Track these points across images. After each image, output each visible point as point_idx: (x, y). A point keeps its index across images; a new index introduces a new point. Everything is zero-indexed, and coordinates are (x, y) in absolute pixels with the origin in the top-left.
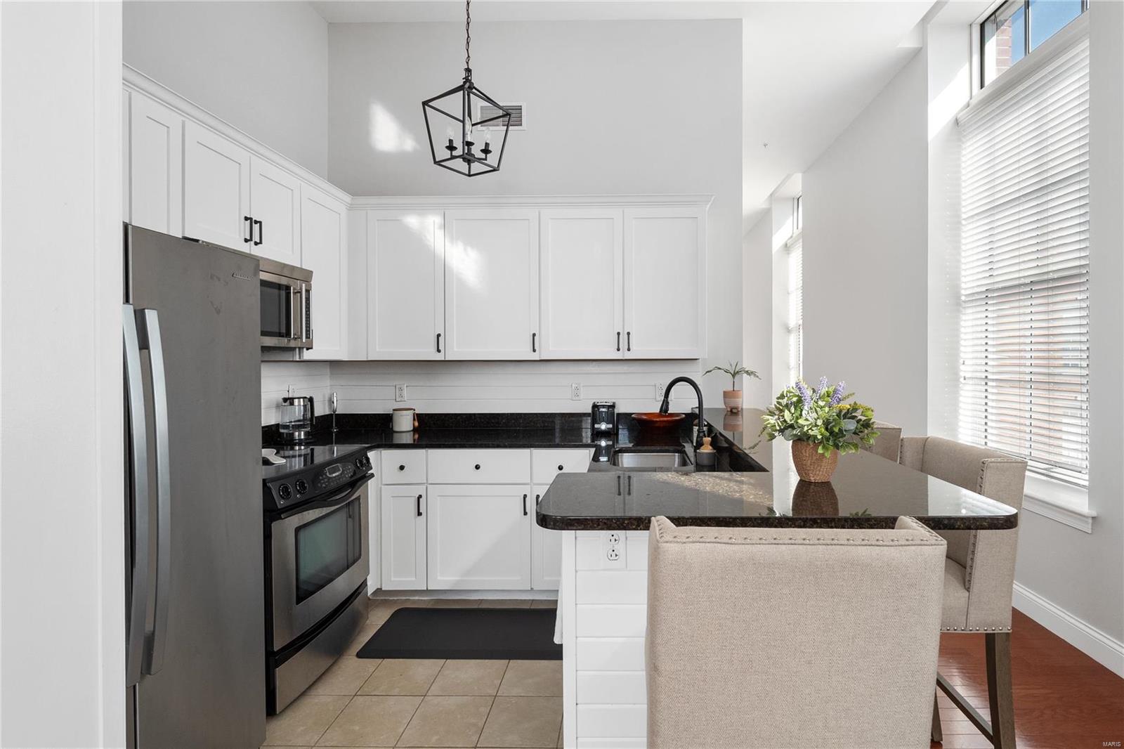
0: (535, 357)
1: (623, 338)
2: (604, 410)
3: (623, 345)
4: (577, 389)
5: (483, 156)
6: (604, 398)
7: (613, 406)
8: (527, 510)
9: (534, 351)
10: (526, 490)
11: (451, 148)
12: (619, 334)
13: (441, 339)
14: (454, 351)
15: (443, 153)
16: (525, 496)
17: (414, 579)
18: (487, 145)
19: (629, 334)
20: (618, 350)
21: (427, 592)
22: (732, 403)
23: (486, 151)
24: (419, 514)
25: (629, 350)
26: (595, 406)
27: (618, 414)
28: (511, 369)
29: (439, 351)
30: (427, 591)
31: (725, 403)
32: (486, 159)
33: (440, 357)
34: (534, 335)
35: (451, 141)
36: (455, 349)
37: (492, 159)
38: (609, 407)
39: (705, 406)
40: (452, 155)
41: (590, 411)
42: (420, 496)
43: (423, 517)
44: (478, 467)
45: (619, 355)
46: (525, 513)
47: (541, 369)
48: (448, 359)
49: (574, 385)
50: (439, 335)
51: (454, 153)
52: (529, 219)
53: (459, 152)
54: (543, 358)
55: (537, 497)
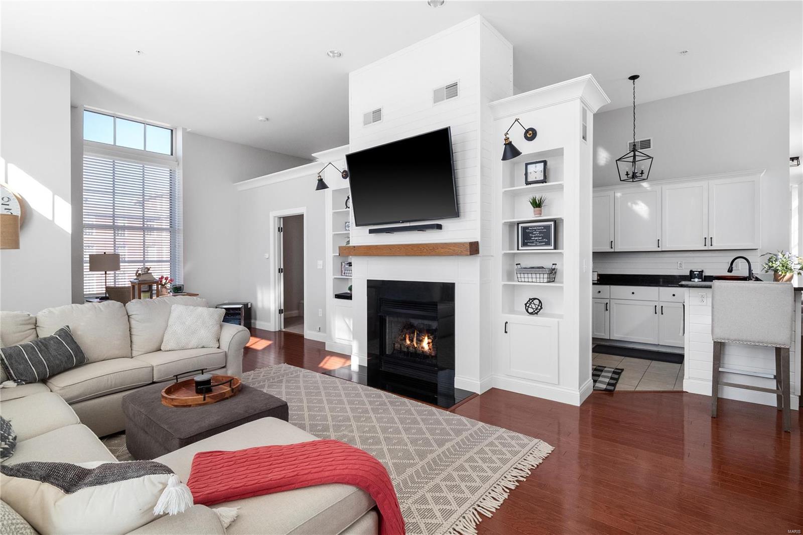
0: (659, 249)
1: (708, 240)
2: (697, 273)
3: (708, 243)
4: (680, 264)
5: (641, 175)
6: (697, 268)
7: (702, 271)
9: (659, 247)
10: (657, 304)
11: (627, 174)
12: (705, 238)
13: (613, 243)
14: (618, 248)
15: (624, 177)
16: (656, 306)
17: (604, 334)
18: (642, 171)
19: (711, 238)
20: (705, 245)
23: (642, 173)
24: (607, 310)
25: (711, 245)
26: (691, 272)
27: (705, 276)
28: (644, 255)
29: (612, 248)
30: (610, 340)
33: (612, 250)
34: (659, 240)
35: (627, 172)
37: (644, 176)
38: (699, 272)
40: (628, 177)
41: (688, 274)
42: (607, 303)
43: (608, 311)
44: (633, 293)
45: (706, 248)
46: (656, 313)
47: (661, 255)
48: (616, 251)
49: (679, 263)
50: (612, 242)
51: (629, 176)
52: (656, 191)
53: (630, 176)
54: (663, 250)
55: (662, 307)
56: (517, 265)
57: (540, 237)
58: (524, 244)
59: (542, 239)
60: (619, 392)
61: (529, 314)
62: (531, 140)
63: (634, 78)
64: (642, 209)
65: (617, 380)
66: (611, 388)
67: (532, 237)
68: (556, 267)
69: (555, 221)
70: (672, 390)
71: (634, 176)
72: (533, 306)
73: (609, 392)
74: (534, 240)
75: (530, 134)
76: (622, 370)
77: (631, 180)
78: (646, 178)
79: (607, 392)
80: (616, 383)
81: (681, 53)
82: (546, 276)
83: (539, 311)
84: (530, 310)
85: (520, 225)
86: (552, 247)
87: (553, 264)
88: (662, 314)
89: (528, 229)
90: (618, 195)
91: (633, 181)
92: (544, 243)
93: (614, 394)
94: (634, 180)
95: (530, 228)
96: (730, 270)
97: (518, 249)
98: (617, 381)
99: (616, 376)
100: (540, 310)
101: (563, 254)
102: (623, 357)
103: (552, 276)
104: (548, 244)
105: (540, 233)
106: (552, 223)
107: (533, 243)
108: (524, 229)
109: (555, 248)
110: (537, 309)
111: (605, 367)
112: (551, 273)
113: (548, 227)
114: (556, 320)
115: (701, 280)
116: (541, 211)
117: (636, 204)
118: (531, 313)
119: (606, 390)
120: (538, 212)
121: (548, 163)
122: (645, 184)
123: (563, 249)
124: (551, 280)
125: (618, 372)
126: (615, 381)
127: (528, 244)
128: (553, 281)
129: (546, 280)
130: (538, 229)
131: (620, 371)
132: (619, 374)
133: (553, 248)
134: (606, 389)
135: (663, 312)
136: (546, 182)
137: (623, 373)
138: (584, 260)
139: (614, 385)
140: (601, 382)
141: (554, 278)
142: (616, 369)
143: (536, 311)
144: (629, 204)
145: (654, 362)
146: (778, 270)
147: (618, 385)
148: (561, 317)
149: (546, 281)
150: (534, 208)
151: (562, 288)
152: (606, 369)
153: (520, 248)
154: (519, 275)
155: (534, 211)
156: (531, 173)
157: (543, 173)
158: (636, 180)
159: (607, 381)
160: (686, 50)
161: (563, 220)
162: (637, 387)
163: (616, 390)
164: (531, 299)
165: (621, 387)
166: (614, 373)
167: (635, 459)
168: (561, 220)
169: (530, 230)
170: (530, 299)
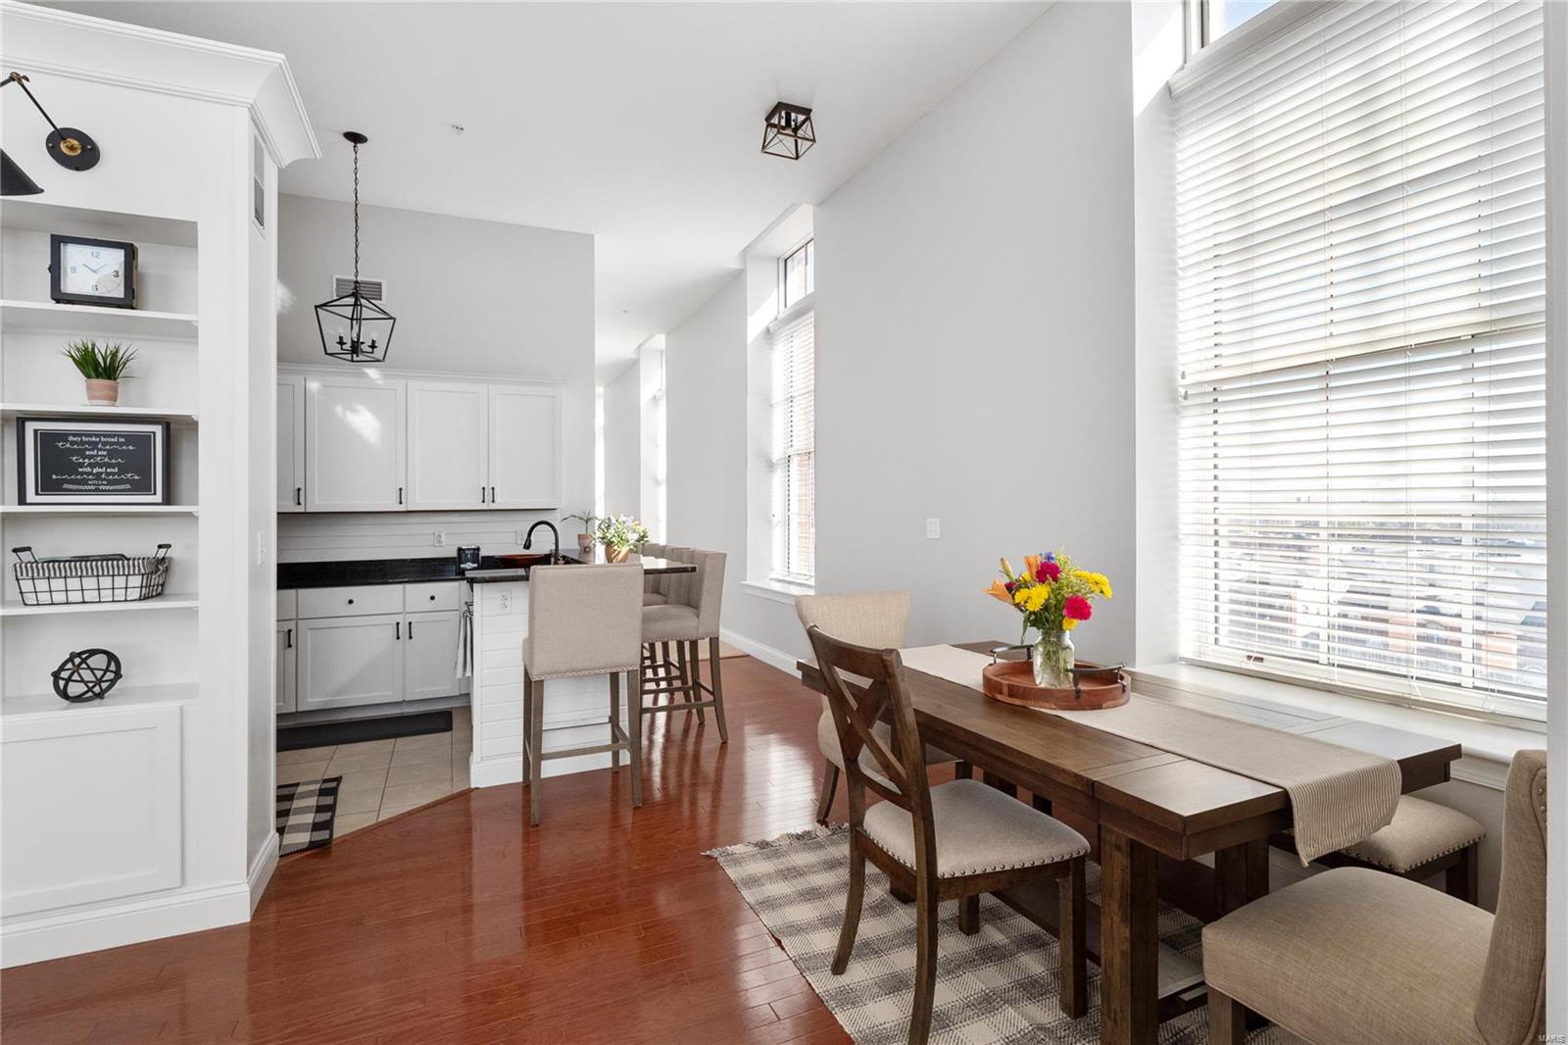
0: (401, 508)
1: (488, 493)
2: (469, 552)
3: (488, 497)
4: (439, 538)
5: (370, 350)
6: (467, 543)
7: (478, 549)
8: (400, 635)
9: (401, 503)
10: (400, 619)
11: (341, 342)
12: (483, 489)
13: (302, 493)
14: (312, 504)
15: (334, 348)
16: (398, 624)
18: (373, 342)
19: (493, 489)
20: (484, 501)
21: (297, 714)
22: (586, 543)
23: (373, 346)
24: (290, 646)
25: (493, 501)
26: (460, 550)
27: (484, 558)
28: (369, 519)
29: (299, 504)
31: (580, 545)
32: (372, 352)
33: (301, 509)
34: (401, 489)
35: (341, 338)
36: (317, 502)
37: (378, 353)
38: (474, 549)
39: (560, 547)
40: (342, 349)
41: (454, 554)
42: (290, 631)
43: (293, 650)
44: (351, 602)
45: (484, 507)
46: (398, 638)
47: (403, 519)
48: (308, 510)
49: (436, 533)
50: (299, 490)
51: (344, 347)
52: (395, 390)
53: (348, 346)
54: (409, 509)
55: (410, 623)
56: (15, 551)
57: (113, 466)
58: (47, 486)
59: (119, 474)
60: (345, 839)
61: (67, 702)
62: (77, 169)
63: (356, 138)
64: (364, 422)
65: (331, 808)
66: (323, 835)
67: (82, 465)
68: (170, 553)
69: (166, 423)
70: (449, 794)
71: (356, 348)
72: (87, 675)
73: (319, 848)
74: (88, 474)
75: (72, 148)
76: (338, 780)
77: (349, 357)
78: (382, 358)
79: (314, 851)
80: (332, 818)
81: (453, 126)
82: (135, 581)
83: (109, 688)
84: (75, 689)
85: (30, 427)
86: (158, 498)
87: (160, 547)
88: (410, 637)
89: (67, 441)
90: (314, 386)
91: (352, 361)
92: (128, 486)
93: (333, 848)
94: (355, 358)
95: (71, 438)
96: (527, 546)
97: (22, 501)
98: (334, 812)
99: (329, 800)
100: (113, 682)
101: (197, 518)
102: (335, 747)
103: (155, 580)
104: (144, 486)
105: (111, 454)
106: (158, 430)
107: (84, 482)
108: (46, 440)
109: (168, 500)
110: (99, 681)
111: (297, 785)
112: (152, 573)
113: (146, 440)
114: (175, 705)
115: (476, 565)
116: (115, 390)
117: (354, 411)
118: (79, 699)
119: (312, 845)
120: (106, 392)
121: (142, 258)
122: (372, 372)
123: (197, 504)
124: (154, 591)
125: (330, 789)
126: (330, 814)
127: (65, 486)
128: (158, 595)
129: (135, 594)
130: (105, 444)
131: (334, 784)
132: (333, 792)
133: (160, 501)
134: (311, 843)
135: (412, 635)
136: (132, 308)
137: (343, 787)
138: (259, 535)
139: (328, 825)
140: (297, 828)
141: (163, 585)
142: (325, 781)
143: (97, 689)
144: (339, 409)
145: (399, 740)
146: (613, 542)
147: (337, 821)
148: (188, 691)
149: (137, 596)
150: (89, 377)
151: (192, 613)
152: (300, 789)
153: (31, 496)
154: (27, 585)
155: (89, 388)
156: (74, 270)
157: (121, 279)
158: (361, 358)
159: (311, 821)
160: (461, 125)
161: (195, 424)
162: (382, 812)
163: (335, 836)
164: (79, 655)
165: (346, 823)
166: (322, 792)
167: (421, 1006)
168: (190, 425)
169: (72, 443)
170: (73, 656)
